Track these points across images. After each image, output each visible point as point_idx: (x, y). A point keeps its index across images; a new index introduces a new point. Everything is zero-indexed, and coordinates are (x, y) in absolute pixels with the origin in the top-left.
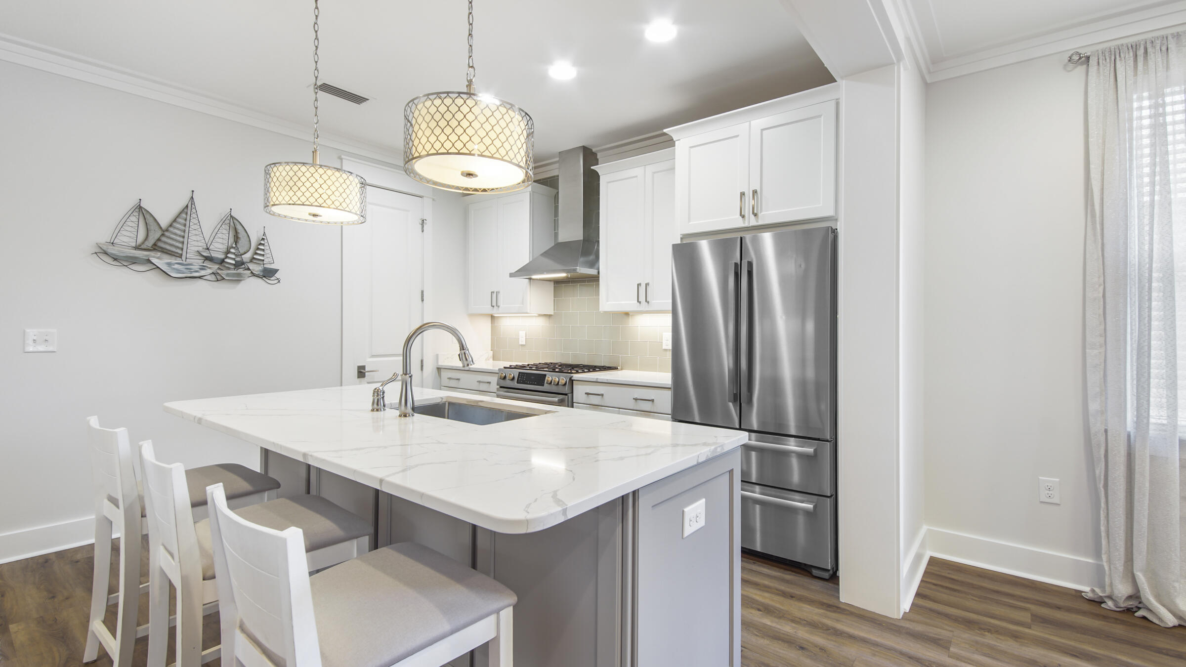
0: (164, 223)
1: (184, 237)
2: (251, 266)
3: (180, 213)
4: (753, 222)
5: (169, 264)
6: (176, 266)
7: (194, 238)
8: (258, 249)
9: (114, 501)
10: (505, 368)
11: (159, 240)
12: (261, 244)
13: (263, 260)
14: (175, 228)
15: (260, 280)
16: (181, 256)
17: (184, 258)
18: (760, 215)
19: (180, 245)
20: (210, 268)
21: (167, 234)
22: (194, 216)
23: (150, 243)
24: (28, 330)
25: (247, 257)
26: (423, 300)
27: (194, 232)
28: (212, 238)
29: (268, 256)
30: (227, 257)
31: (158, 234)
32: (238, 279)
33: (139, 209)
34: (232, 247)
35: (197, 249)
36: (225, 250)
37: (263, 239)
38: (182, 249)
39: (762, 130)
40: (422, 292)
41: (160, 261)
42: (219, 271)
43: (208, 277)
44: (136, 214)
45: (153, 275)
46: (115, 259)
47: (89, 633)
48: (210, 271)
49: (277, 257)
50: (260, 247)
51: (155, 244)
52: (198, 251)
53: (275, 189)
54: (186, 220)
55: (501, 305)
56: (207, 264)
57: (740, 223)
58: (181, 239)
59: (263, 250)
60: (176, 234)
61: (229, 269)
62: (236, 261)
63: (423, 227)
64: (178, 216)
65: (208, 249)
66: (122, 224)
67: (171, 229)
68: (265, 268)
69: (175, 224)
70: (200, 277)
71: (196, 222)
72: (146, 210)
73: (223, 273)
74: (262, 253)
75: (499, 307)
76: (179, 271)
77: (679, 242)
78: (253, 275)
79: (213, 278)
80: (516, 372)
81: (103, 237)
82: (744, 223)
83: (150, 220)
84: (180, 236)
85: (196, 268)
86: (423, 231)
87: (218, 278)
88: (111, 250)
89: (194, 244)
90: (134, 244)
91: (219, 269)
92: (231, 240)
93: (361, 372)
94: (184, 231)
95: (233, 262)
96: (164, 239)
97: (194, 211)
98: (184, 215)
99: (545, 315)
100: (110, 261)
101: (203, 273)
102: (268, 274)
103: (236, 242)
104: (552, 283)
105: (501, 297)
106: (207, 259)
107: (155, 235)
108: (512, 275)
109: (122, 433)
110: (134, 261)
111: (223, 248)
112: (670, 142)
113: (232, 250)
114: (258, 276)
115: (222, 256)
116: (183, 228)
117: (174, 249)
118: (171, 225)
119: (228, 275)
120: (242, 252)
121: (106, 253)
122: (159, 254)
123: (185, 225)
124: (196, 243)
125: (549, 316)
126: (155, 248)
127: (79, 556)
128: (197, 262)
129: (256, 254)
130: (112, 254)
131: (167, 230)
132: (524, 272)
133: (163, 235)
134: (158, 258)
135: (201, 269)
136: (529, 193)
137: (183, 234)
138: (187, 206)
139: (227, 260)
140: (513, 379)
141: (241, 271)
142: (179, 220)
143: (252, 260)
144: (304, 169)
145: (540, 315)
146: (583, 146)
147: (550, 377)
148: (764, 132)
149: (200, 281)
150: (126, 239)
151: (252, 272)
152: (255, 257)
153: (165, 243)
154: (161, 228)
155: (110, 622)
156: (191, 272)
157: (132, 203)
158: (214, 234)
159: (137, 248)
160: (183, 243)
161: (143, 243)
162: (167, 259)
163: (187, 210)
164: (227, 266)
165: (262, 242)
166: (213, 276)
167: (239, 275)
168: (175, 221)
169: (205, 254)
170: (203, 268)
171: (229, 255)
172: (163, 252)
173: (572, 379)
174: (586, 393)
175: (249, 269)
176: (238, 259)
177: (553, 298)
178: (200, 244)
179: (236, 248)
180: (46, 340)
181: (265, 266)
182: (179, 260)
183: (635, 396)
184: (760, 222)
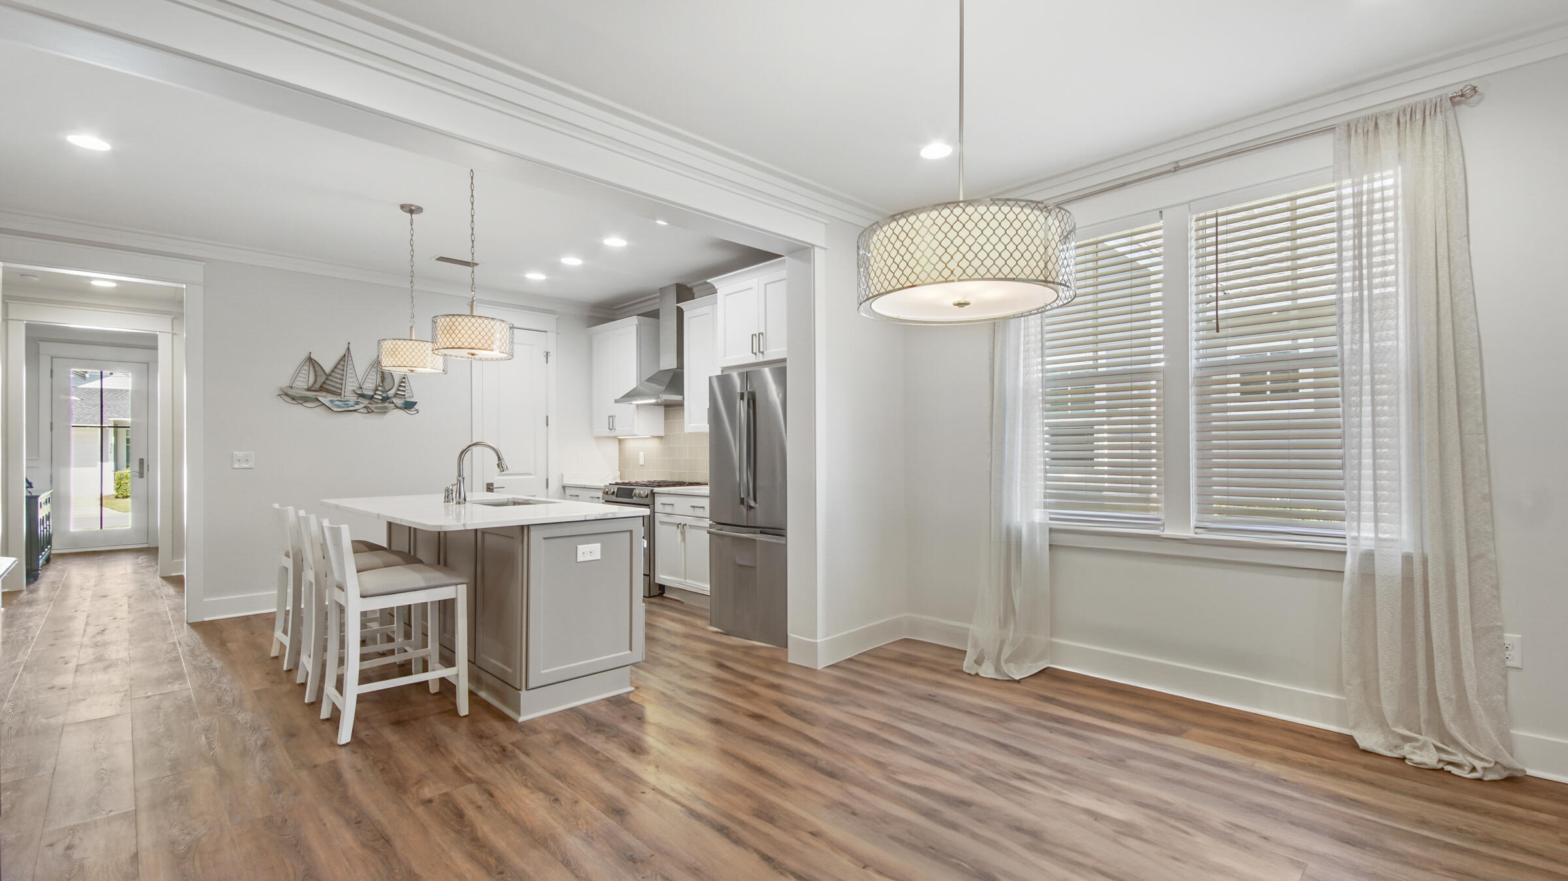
0: (328, 370)
1: (342, 380)
2: (395, 400)
3: (340, 361)
4: (761, 359)
5: (332, 401)
6: (337, 403)
7: (351, 380)
8: (400, 386)
9: (287, 555)
10: (610, 484)
11: (324, 383)
12: (402, 382)
13: (404, 395)
14: (336, 373)
15: (402, 411)
16: (340, 394)
17: (343, 397)
18: (765, 353)
19: (340, 386)
20: (362, 403)
21: (330, 378)
22: (350, 362)
23: (317, 386)
24: (235, 453)
25: (391, 393)
26: (547, 425)
27: (350, 375)
28: (364, 379)
29: (409, 391)
30: (375, 394)
31: (323, 378)
32: (384, 411)
33: (310, 360)
34: (380, 386)
35: (352, 388)
36: (374, 388)
37: (404, 378)
38: (341, 389)
39: (766, 284)
40: (547, 417)
41: (325, 399)
42: (369, 405)
43: (361, 411)
44: (307, 364)
45: (320, 410)
46: (293, 399)
47: (274, 639)
48: (362, 406)
49: (416, 392)
50: (402, 384)
51: (321, 387)
52: (354, 391)
53: (384, 353)
54: (344, 366)
55: (617, 428)
56: (360, 400)
57: (752, 359)
58: (341, 381)
59: (404, 387)
60: (336, 378)
61: (377, 403)
62: (383, 397)
63: (547, 359)
64: (338, 364)
65: (361, 388)
66: (298, 372)
67: (333, 374)
68: (406, 401)
69: (336, 370)
70: (355, 411)
71: (351, 367)
72: (314, 360)
73: (372, 407)
74: (404, 389)
75: (615, 430)
76: (338, 406)
77: (720, 374)
78: (397, 407)
79: (365, 410)
80: (615, 489)
81: (285, 383)
82: (756, 358)
83: (318, 368)
84: (340, 379)
85: (352, 403)
86: (547, 363)
87: (369, 411)
88: (291, 392)
89: (350, 385)
90: (306, 387)
91: (369, 403)
92: (379, 380)
93: (489, 488)
94: (343, 375)
95: (381, 398)
96: (327, 382)
97: (350, 358)
98: (342, 363)
99: (658, 437)
100: (289, 400)
101: (357, 407)
102: (409, 406)
103: (383, 381)
104: (663, 408)
105: (617, 421)
106: (362, 396)
107: (321, 379)
108: (616, 401)
109: (290, 509)
110: (306, 399)
111: (372, 386)
112: (712, 290)
113: (380, 388)
114: (400, 408)
115: (371, 393)
116: (342, 373)
117: (334, 390)
118: (333, 371)
119: (376, 408)
120: (387, 389)
121: (286, 395)
122: (324, 394)
123: (343, 370)
124: (351, 384)
125: (660, 438)
126: (322, 389)
127: (269, 617)
128: (353, 399)
129: (399, 390)
130: (291, 395)
131: (330, 375)
132: (630, 396)
133: (327, 379)
134: (324, 397)
135: (355, 404)
136: (635, 326)
137: (341, 377)
138: (345, 355)
139: (375, 396)
140: (613, 493)
141: (386, 404)
142: (339, 367)
143: (396, 395)
144: (405, 343)
145: (654, 437)
146: (677, 284)
147: (637, 491)
148: (768, 286)
149: (355, 414)
150: (301, 384)
151: (395, 405)
152: (398, 392)
153: (329, 385)
154: (325, 373)
155: (285, 632)
156: (348, 407)
157: (305, 355)
158: (365, 376)
159: (308, 390)
160: (342, 384)
161: (313, 386)
162: (330, 397)
163: (345, 359)
164: (376, 400)
165: (404, 380)
166: (365, 409)
167: (385, 408)
168: (336, 367)
169: (359, 392)
170: (357, 403)
171: (377, 392)
172: (328, 392)
173: (654, 491)
174: (662, 504)
175: (393, 403)
176: (384, 395)
177: (663, 421)
178: (355, 385)
179: (383, 386)
180: (247, 460)
181: (406, 400)
182: (339, 398)
183: (693, 505)
184: (766, 359)
